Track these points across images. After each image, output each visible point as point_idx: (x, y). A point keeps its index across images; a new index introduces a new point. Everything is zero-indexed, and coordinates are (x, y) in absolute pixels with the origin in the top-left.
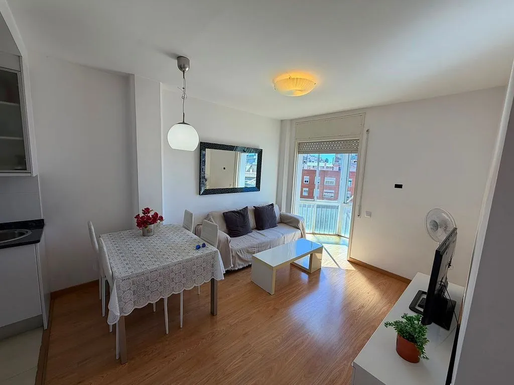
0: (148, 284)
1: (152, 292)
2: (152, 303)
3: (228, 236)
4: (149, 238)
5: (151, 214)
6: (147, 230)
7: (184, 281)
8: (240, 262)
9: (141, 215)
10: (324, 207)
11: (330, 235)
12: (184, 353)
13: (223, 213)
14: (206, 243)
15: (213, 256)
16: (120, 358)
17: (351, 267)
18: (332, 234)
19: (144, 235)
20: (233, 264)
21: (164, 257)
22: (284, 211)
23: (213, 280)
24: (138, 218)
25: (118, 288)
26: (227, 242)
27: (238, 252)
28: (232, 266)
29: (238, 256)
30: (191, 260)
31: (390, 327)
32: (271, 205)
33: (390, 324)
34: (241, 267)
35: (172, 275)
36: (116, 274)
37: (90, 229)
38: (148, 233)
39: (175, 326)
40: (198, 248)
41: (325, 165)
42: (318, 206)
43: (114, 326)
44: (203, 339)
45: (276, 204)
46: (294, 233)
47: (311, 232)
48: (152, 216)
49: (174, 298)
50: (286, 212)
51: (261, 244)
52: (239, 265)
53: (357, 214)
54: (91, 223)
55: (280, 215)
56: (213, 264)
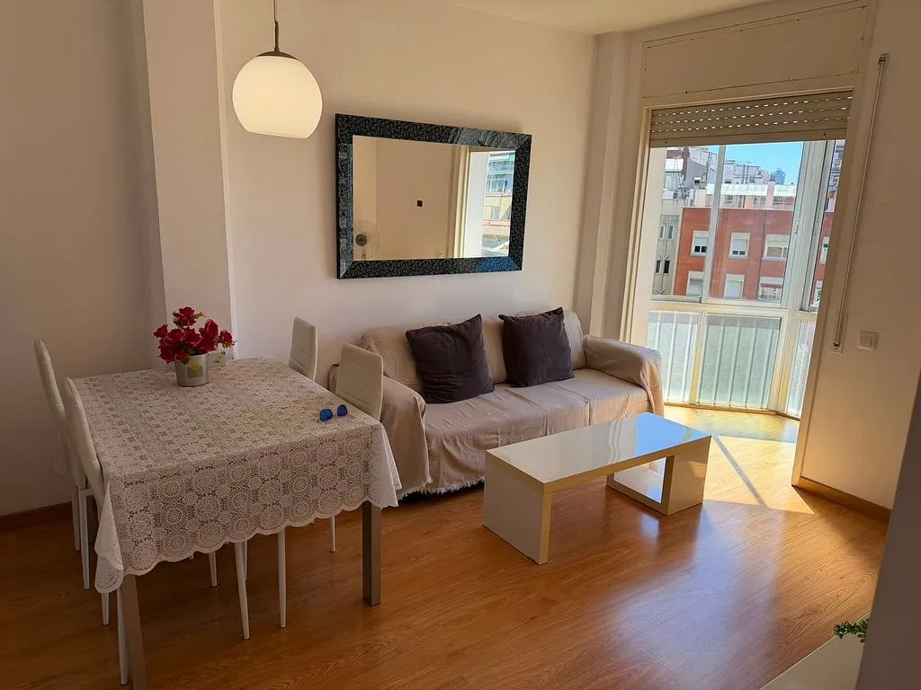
0: (189, 499)
1: (203, 523)
2: (204, 551)
3: (417, 396)
4: (194, 392)
5: (198, 326)
6: (189, 370)
7: (285, 500)
8: (455, 474)
9: (172, 326)
10: (731, 321)
11: (748, 412)
12: (288, 683)
13: (408, 334)
14: (349, 408)
15: (368, 440)
16: (130, 681)
17: (801, 506)
18: (756, 407)
19: (181, 383)
20: (433, 477)
21: (234, 436)
22: (596, 333)
23: (366, 507)
24: (162, 336)
25: (117, 505)
26: (415, 412)
27: (448, 441)
28: (430, 480)
29: (447, 452)
30: (304, 446)
31: (849, 636)
32: (555, 312)
33: (852, 629)
34: (456, 486)
35: (254, 484)
36: (111, 470)
37: (41, 359)
38: (190, 376)
39: (265, 622)
40: (326, 416)
41: (770, 190)
42: (714, 320)
43: (113, 595)
44: (340, 656)
45: (574, 309)
46: (623, 398)
47: (687, 400)
48: (201, 330)
49: (262, 547)
50: (605, 334)
51: (517, 424)
52: (451, 481)
53: (830, 340)
54: (42, 344)
55: (585, 344)
56: (366, 463)
